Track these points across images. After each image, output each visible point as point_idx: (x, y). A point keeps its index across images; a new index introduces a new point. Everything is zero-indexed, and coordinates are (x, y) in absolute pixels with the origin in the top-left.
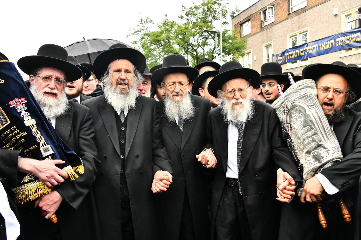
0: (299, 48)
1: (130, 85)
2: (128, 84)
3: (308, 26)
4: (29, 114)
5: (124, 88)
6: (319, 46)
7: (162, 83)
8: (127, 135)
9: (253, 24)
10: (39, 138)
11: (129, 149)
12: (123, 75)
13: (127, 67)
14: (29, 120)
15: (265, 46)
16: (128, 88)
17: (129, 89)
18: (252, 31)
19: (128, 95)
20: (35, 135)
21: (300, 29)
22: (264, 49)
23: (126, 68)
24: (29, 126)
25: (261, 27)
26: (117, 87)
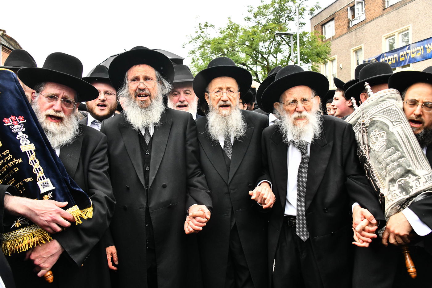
0: (398, 52)
1: (152, 95)
2: (149, 95)
3: (409, 23)
5: (144, 101)
6: (425, 48)
8: (151, 161)
9: (338, 23)
10: (36, 169)
11: (153, 178)
12: (142, 84)
13: (146, 73)
14: (26, 144)
15: (354, 51)
16: (151, 99)
17: (151, 101)
18: (336, 33)
19: (150, 109)
20: (32, 164)
21: (399, 28)
22: (353, 55)
23: (144, 75)
25: (349, 27)
26: (136, 100)
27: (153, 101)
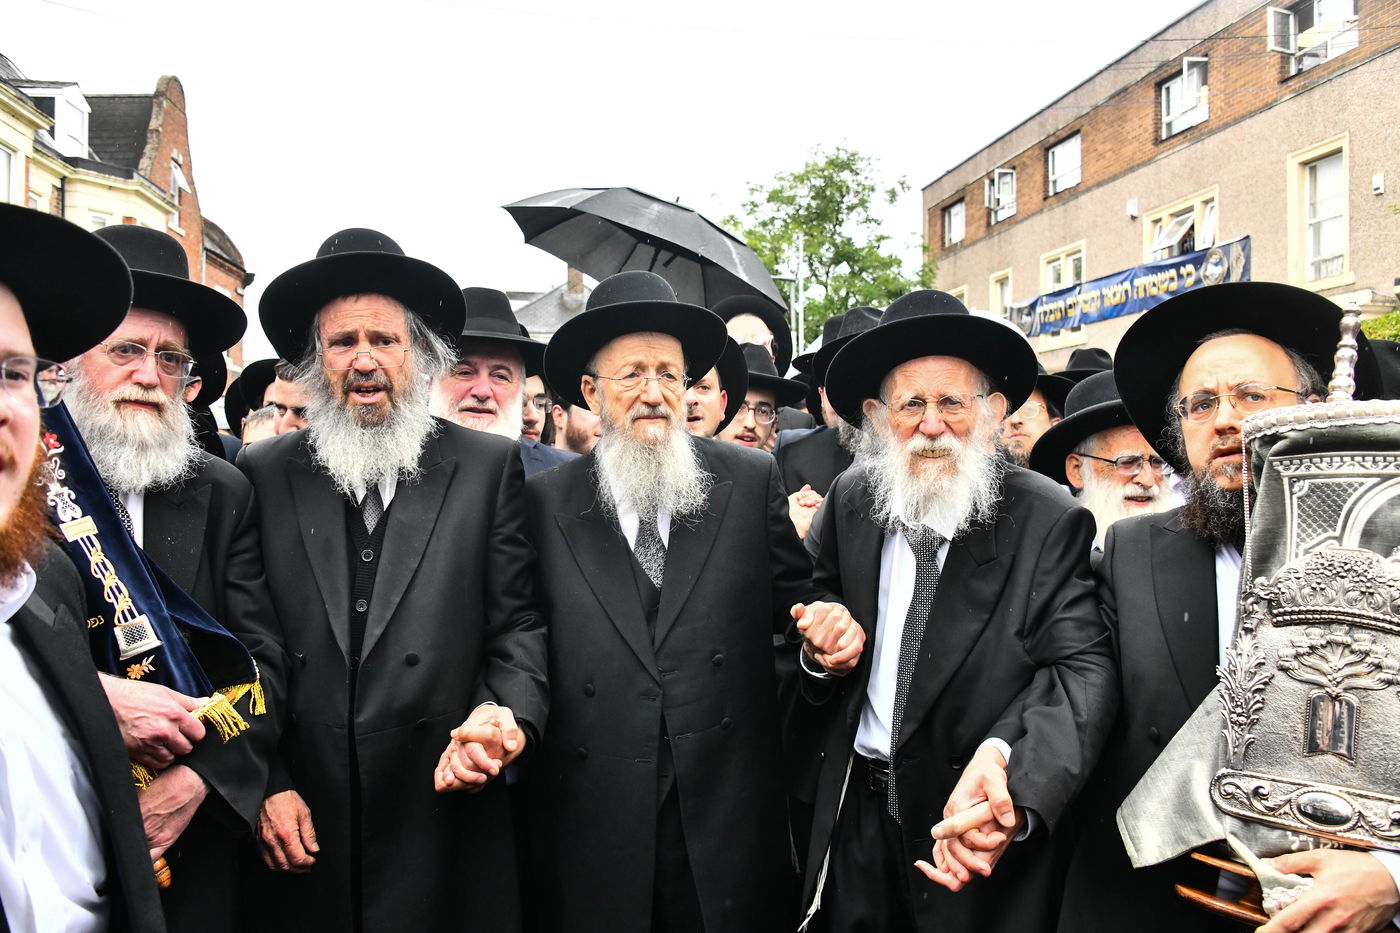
1: (396, 387)
2: (388, 389)
4: (73, 496)
5: (370, 404)
7: (585, 377)
8: (378, 579)
10: (111, 588)
11: (378, 632)
12: (365, 355)
13: (376, 322)
14: (73, 519)
16: (391, 400)
17: (394, 407)
19: (390, 427)
20: (99, 576)
24: (77, 541)
26: (346, 401)
27: (400, 403)
